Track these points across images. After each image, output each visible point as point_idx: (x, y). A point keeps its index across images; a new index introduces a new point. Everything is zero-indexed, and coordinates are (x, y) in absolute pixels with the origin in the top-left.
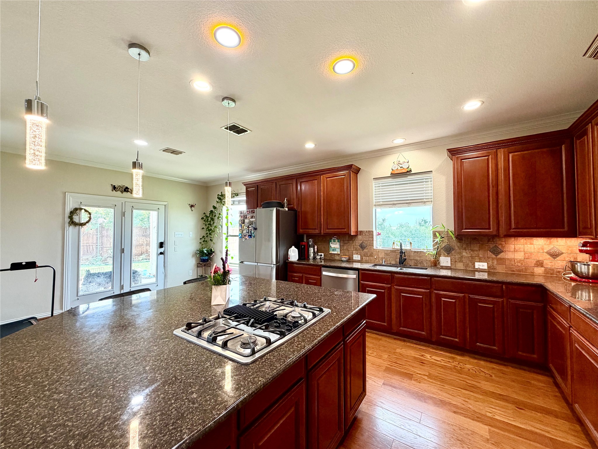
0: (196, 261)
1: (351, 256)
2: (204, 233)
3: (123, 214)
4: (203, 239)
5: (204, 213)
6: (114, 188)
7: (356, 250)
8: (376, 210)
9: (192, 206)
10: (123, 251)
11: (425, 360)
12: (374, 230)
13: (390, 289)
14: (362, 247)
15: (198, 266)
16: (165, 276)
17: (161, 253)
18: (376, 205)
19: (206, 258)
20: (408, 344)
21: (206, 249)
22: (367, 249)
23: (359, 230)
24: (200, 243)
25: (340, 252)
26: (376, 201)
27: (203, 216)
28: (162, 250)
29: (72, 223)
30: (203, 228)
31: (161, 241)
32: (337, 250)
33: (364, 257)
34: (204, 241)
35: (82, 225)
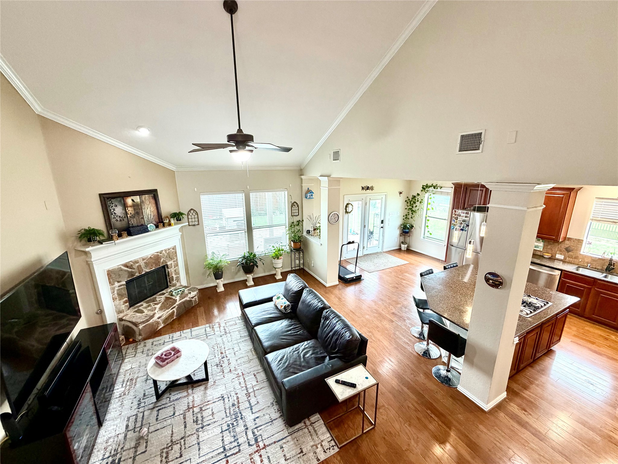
0: (400, 232)
1: (554, 255)
2: (406, 212)
3: (366, 204)
4: (405, 217)
5: (408, 197)
6: (363, 188)
7: (560, 251)
8: (591, 223)
9: (401, 193)
10: (365, 226)
11: (609, 338)
12: (585, 239)
13: (590, 289)
14: (568, 250)
15: (401, 235)
16: (383, 241)
17: (382, 227)
18: (592, 220)
19: (408, 230)
20: (597, 326)
21: (408, 225)
22: (573, 252)
23: (567, 237)
24: (404, 219)
25: (543, 250)
26: (593, 216)
27: (407, 199)
28: (382, 225)
29: (346, 212)
30: (406, 209)
31: (382, 219)
32: (540, 247)
33: (568, 258)
34: (406, 218)
35: (350, 213)
